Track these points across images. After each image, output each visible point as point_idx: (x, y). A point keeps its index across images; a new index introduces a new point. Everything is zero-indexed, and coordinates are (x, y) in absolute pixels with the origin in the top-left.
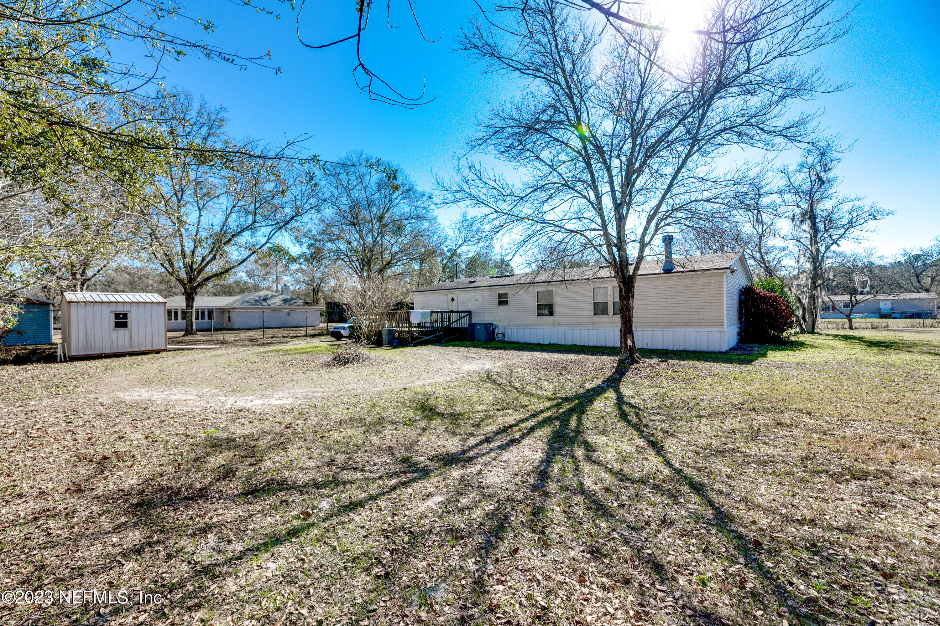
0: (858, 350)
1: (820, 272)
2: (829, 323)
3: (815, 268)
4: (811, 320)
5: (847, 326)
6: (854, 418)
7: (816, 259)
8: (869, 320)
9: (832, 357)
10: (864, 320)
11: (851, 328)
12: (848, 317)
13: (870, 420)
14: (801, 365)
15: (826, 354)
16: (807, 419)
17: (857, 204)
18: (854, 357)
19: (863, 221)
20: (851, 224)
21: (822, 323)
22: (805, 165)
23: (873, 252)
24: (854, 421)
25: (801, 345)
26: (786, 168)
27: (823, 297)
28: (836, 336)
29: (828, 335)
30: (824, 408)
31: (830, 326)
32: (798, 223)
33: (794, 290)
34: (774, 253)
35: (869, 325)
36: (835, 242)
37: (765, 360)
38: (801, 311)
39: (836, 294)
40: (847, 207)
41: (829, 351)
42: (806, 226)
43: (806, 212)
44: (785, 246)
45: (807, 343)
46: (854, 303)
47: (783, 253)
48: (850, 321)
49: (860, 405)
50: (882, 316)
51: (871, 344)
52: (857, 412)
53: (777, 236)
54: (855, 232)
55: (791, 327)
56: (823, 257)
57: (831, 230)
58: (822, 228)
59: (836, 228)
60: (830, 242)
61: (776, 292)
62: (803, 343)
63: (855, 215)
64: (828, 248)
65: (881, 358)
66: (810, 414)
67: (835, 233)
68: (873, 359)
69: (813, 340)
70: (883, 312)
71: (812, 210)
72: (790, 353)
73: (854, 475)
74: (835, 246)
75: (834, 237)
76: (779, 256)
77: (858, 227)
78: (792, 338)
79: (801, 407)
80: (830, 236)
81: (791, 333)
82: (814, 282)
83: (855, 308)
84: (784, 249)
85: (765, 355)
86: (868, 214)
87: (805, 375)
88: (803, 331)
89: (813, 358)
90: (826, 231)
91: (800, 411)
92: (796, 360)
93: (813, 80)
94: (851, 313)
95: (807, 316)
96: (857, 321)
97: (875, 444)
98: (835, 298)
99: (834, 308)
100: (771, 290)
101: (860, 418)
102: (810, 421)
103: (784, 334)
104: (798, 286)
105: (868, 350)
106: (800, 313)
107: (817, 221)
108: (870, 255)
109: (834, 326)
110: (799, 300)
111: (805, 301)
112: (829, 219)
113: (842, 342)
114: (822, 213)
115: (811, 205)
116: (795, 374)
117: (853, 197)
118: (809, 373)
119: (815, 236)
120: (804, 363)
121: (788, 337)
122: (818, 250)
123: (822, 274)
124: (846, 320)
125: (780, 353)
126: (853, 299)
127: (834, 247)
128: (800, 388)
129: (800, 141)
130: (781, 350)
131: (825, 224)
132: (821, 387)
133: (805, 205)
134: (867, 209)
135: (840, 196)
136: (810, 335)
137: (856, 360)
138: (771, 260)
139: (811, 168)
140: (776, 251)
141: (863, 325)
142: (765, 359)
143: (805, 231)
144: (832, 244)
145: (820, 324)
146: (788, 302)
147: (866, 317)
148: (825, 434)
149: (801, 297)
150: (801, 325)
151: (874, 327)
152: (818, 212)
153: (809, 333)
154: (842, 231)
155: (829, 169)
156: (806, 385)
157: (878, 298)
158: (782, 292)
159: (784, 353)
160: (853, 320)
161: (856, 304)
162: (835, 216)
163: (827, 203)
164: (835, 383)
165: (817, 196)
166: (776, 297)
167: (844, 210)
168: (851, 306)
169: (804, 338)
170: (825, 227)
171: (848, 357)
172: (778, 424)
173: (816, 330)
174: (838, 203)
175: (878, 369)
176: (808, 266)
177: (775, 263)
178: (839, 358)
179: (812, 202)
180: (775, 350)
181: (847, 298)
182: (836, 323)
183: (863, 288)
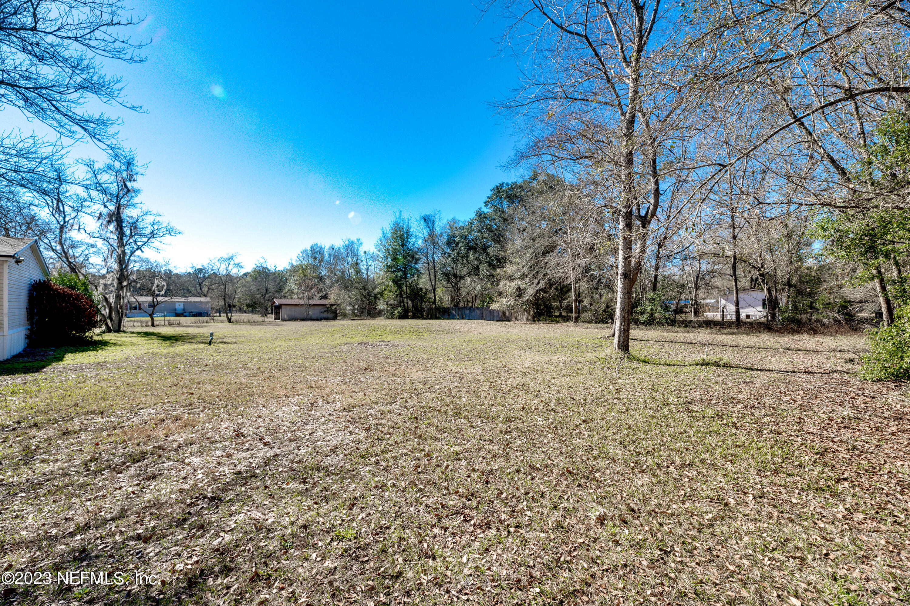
0: (156, 344)
1: (126, 273)
2: (135, 321)
3: (121, 270)
4: (117, 319)
5: (150, 323)
6: (143, 406)
7: (122, 261)
8: (167, 318)
9: (133, 353)
10: (163, 318)
11: (153, 325)
12: (151, 316)
13: (155, 405)
14: (100, 365)
15: (128, 351)
16: (99, 419)
17: (158, 219)
18: (151, 351)
19: (162, 234)
20: (153, 235)
21: (128, 321)
22: (112, 168)
23: (170, 262)
24: (143, 408)
25: (104, 344)
26: (92, 163)
27: (129, 297)
28: (139, 333)
29: (133, 333)
30: (117, 404)
31: (136, 324)
32: (105, 222)
33: (100, 289)
34: (82, 249)
35: (167, 323)
36: (139, 248)
37: (61, 365)
38: (107, 310)
39: (141, 295)
40: (149, 219)
41: (131, 348)
42: (112, 227)
43: (113, 214)
44: (93, 243)
45: (111, 342)
46: (156, 303)
47: (92, 250)
48: (152, 319)
49: (149, 393)
50: (178, 315)
51: (165, 338)
52: (146, 401)
53: (82, 231)
54: (155, 242)
55: (96, 327)
56: (129, 260)
57: (136, 237)
58: (128, 233)
59: (141, 235)
60: (136, 247)
61: (78, 290)
62: (108, 342)
63: (156, 227)
64: (132, 253)
65: (172, 349)
66: (102, 413)
67: (139, 240)
68: (165, 351)
69: (119, 339)
70: (178, 312)
71: (119, 213)
72: (92, 353)
73: (134, 459)
74: (139, 251)
75: (139, 244)
76: (87, 252)
77: (158, 239)
78: (96, 338)
79: (94, 408)
80: (135, 242)
81: (96, 333)
82: (120, 283)
83: (156, 308)
84: (93, 246)
85: (61, 359)
86: (165, 230)
87: (104, 373)
88: (109, 330)
89: (115, 356)
90: (131, 236)
91: (93, 412)
92: (97, 361)
93: (114, 87)
94: (153, 312)
95: (113, 315)
96: (158, 319)
97: (156, 424)
98: (141, 299)
99: (140, 309)
100: (72, 288)
101: (147, 405)
102: (102, 420)
103: (87, 334)
104: (105, 285)
105: (163, 344)
106: (106, 312)
107: (124, 225)
108: (167, 264)
109: (140, 324)
110: (106, 300)
111: (112, 300)
112: (134, 226)
113: (143, 339)
114: (128, 219)
115: (118, 208)
116: (94, 375)
117: (155, 212)
118: (109, 372)
119: (122, 239)
120: (105, 362)
121: (91, 337)
122: (124, 252)
123: (128, 276)
124: (149, 319)
125: (81, 354)
126: (155, 300)
127: (138, 253)
128: (96, 389)
129: (99, 140)
130: (83, 351)
131: (131, 230)
132: (118, 383)
133: (112, 207)
134: (164, 225)
135: (145, 209)
136: (116, 334)
137: (152, 353)
138: (77, 255)
139: (118, 172)
140: (83, 247)
141: (162, 323)
142: (61, 363)
143: (112, 232)
144: (137, 249)
145: (126, 323)
146: (92, 301)
147: (164, 316)
148: (115, 428)
149: (107, 296)
150: (107, 324)
151: (171, 324)
152: (124, 216)
153: (115, 332)
154: (145, 239)
155: (134, 180)
156: (104, 384)
157: (173, 300)
158: (86, 290)
159: (84, 354)
160: (155, 319)
161: (158, 304)
162: (140, 225)
163: (133, 211)
164: (131, 377)
165: (123, 201)
166: (78, 295)
167: (147, 221)
168: (153, 305)
169: (107, 337)
170: (131, 233)
171: (146, 351)
172: (64, 434)
173: (122, 329)
174: (142, 214)
175: (168, 359)
176: (115, 266)
177: (81, 259)
178: (139, 353)
179: (119, 206)
180: (75, 352)
181: (150, 299)
182: (141, 322)
183: (160, 291)
